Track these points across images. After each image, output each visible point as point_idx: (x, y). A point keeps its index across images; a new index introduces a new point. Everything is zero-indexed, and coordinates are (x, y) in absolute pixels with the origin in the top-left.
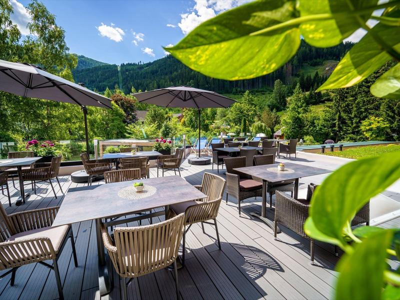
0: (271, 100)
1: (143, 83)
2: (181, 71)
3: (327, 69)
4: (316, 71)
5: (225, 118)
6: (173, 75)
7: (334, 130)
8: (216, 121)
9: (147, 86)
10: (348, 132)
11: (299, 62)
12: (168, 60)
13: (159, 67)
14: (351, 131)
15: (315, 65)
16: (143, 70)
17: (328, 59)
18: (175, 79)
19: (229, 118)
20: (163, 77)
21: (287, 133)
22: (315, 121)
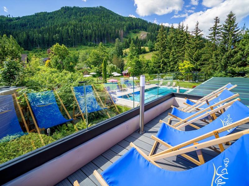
0: (114, 51)
1: (12, 32)
2: (48, 27)
3: (141, 35)
4: (137, 36)
5: (86, 61)
6: (41, 29)
7: (160, 69)
8: (78, 64)
9: (16, 35)
10: (168, 70)
11: (127, 30)
12: (36, 17)
13: (28, 22)
14: (170, 70)
15: (135, 32)
16: (12, 23)
17: (141, 30)
18: (43, 32)
19: (89, 61)
20: (32, 30)
21: (132, 71)
22: (149, 64)
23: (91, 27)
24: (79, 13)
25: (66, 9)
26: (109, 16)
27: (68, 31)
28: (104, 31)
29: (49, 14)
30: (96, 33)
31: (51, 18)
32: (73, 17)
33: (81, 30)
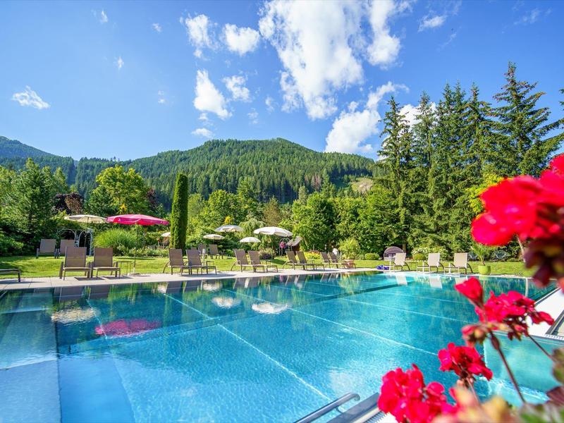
3: (361, 186)
7: (398, 228)
12: (159, 159)
17: (360, 176)
23: (255, 172)
24: (235, 151)
25: (214, 144)
26: (293, 153)
27: (209, 178)
28: (279, 179)
29: (182, 153)
30: (264, 183)
31: (185, 159)
32: (224, 156)
33: (235, 178)
